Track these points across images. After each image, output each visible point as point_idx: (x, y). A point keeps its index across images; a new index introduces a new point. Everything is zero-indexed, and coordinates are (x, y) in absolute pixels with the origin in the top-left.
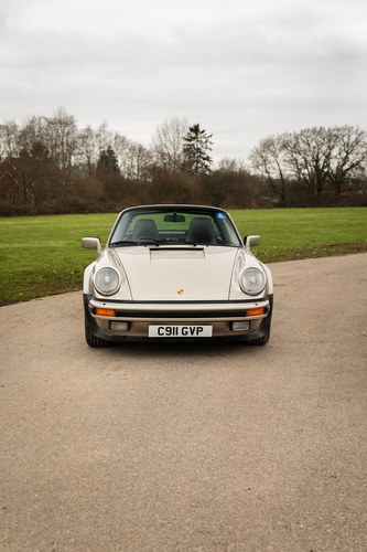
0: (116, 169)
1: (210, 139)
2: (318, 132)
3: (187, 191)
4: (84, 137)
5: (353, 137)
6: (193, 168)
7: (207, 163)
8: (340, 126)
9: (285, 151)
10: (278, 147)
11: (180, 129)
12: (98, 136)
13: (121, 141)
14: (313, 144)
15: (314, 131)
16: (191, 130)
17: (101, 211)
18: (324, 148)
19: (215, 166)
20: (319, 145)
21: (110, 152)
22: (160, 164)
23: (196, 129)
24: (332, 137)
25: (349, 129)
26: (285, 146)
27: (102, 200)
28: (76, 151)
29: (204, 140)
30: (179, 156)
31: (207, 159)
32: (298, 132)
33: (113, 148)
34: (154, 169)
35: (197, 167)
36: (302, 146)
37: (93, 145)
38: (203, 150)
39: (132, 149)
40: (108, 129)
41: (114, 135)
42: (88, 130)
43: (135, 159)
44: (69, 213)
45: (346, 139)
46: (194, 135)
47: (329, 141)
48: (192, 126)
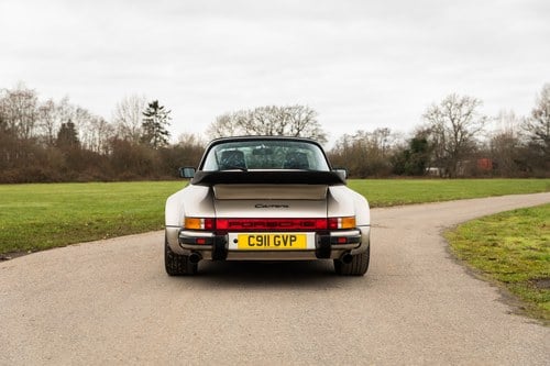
0: (77, 142)
1: (169, 115)
2: (272, 110)
3: (148, 163)
4: (45, 110)
5: (304, 116)
6: (152, 141)
7: (165, 137)
8: (291, 105)
9: (241, 127)
10: (234, 123)
11: (140, 105)
12: (60, 108)
13: (82, 113)
14: (267, 121)
15: (268, 109)
16: (151, 106)
17: (63, 181)
18: (277, 125)
19: (173, 140)
20: (272, 122)
21: (71, 125)
22: (121, 137)
23: (155, 105)
24: (284, 115)
25: (301, 108)
26: (240, 123)
27: (64, 170)
28: (37, 122)
29: (163, 116)
30: (139, 130)
31: (166, 133)
32: (253, 110)
33: (73, 121)
34: (115, 142)
35: (156, 141)
36: (257, 123)
37: (55, 117)
38: (162, 125)
39: (94, 122)
40: (70, 102)
41: (76, 108)
42: (51, 103)
43: (97, 132)
44: (31, 182)
45: (297, 117)
46: (153, 110)
47: (282, 118)
48: (151, 102)
